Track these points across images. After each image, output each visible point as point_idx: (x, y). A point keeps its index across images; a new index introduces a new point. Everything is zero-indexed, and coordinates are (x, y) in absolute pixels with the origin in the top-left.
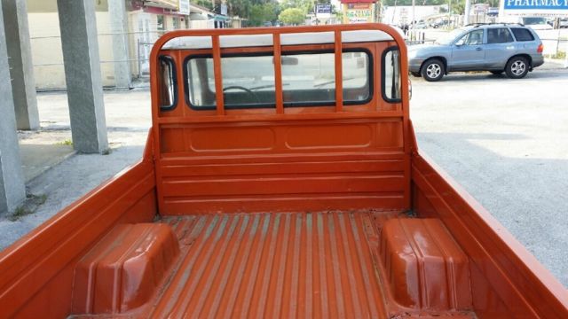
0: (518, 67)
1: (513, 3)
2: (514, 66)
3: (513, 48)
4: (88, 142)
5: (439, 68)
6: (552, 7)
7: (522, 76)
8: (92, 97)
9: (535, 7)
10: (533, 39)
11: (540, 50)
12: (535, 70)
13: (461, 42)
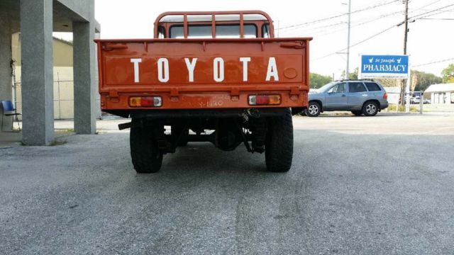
0: (371, 108)
1: (367, 69)
2: (368, 108)
3: (366, 95)
4: (84, 128)
5: (317, 108)
6: (394, 72)
7: (374, 115)
8: (89, 98)
9: (382, 72)
10: (380, 89)
11: (385, 97)
12: (382, 111)
13: (331, 91)
